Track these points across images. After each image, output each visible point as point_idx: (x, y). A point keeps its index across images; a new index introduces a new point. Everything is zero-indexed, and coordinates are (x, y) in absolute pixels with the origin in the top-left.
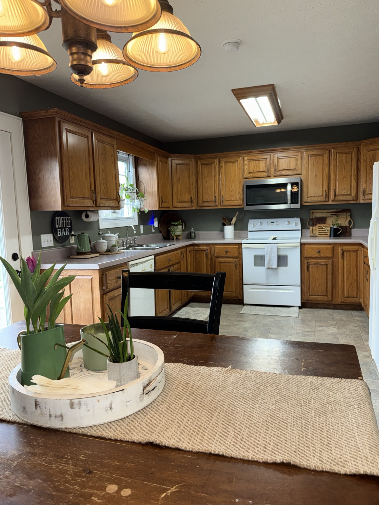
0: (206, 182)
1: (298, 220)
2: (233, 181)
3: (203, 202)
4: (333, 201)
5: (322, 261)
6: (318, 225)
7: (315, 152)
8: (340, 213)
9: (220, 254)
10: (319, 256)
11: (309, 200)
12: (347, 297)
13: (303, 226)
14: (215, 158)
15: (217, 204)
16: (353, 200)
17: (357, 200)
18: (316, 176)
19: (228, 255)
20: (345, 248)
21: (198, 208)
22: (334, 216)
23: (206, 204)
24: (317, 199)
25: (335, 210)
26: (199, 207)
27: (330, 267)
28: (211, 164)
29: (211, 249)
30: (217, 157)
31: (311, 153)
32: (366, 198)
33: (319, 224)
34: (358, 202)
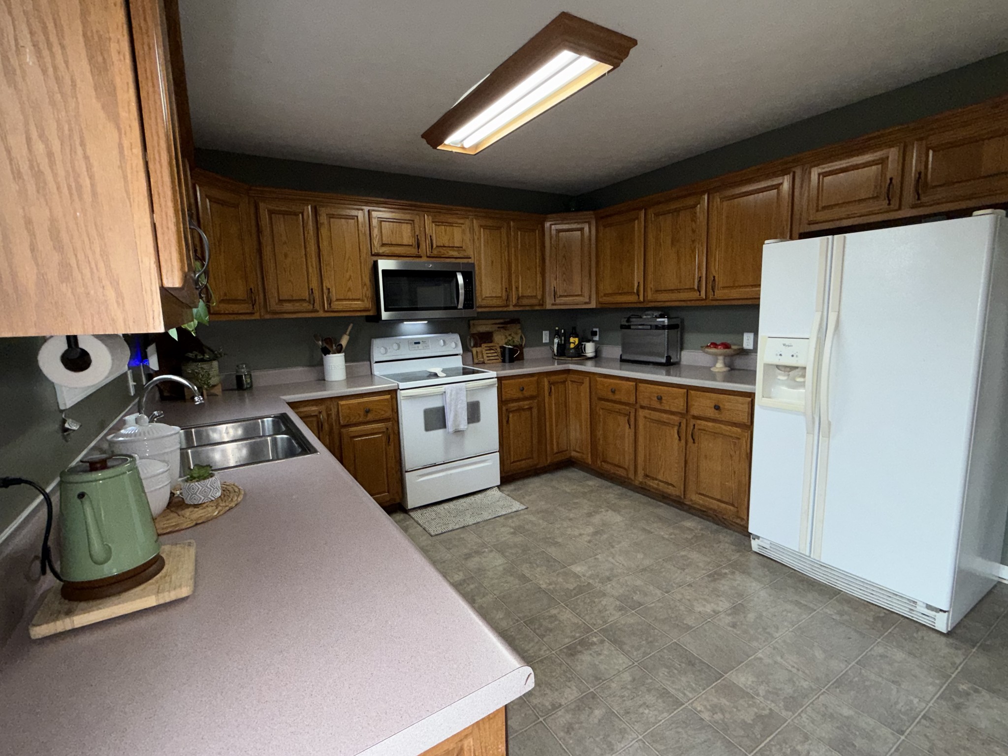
0: (286, 256)
1: (457, 337)
2: (349, 258)
3: (281, 301)
4: (515, 306)
5: (525, 404)
6: (484, 345)
7: (490, 223)
8: (509, 325)
9: (352, 418)
10: (521, 396)
11: (484, 303)
12: (557, 453)
13: (466, 349)
14: (306, 202)
15: (317, 306)
16: (539, 305)
17: (542, 305)
18: (492, 262)
19: (370, 417)
20: (554, 378)
21: (268, 317)
22: (502, 329)
23: (288, 307)
24: (495, 302)
25: (502, 321)
26: (269, 313)
27: (535, 411)
28: (296, 214)
29: (328, 410)
30: (308, 200)
31: (483, 222)
32: (558, 301)
33: (485, 343)
34: (544, 308)
